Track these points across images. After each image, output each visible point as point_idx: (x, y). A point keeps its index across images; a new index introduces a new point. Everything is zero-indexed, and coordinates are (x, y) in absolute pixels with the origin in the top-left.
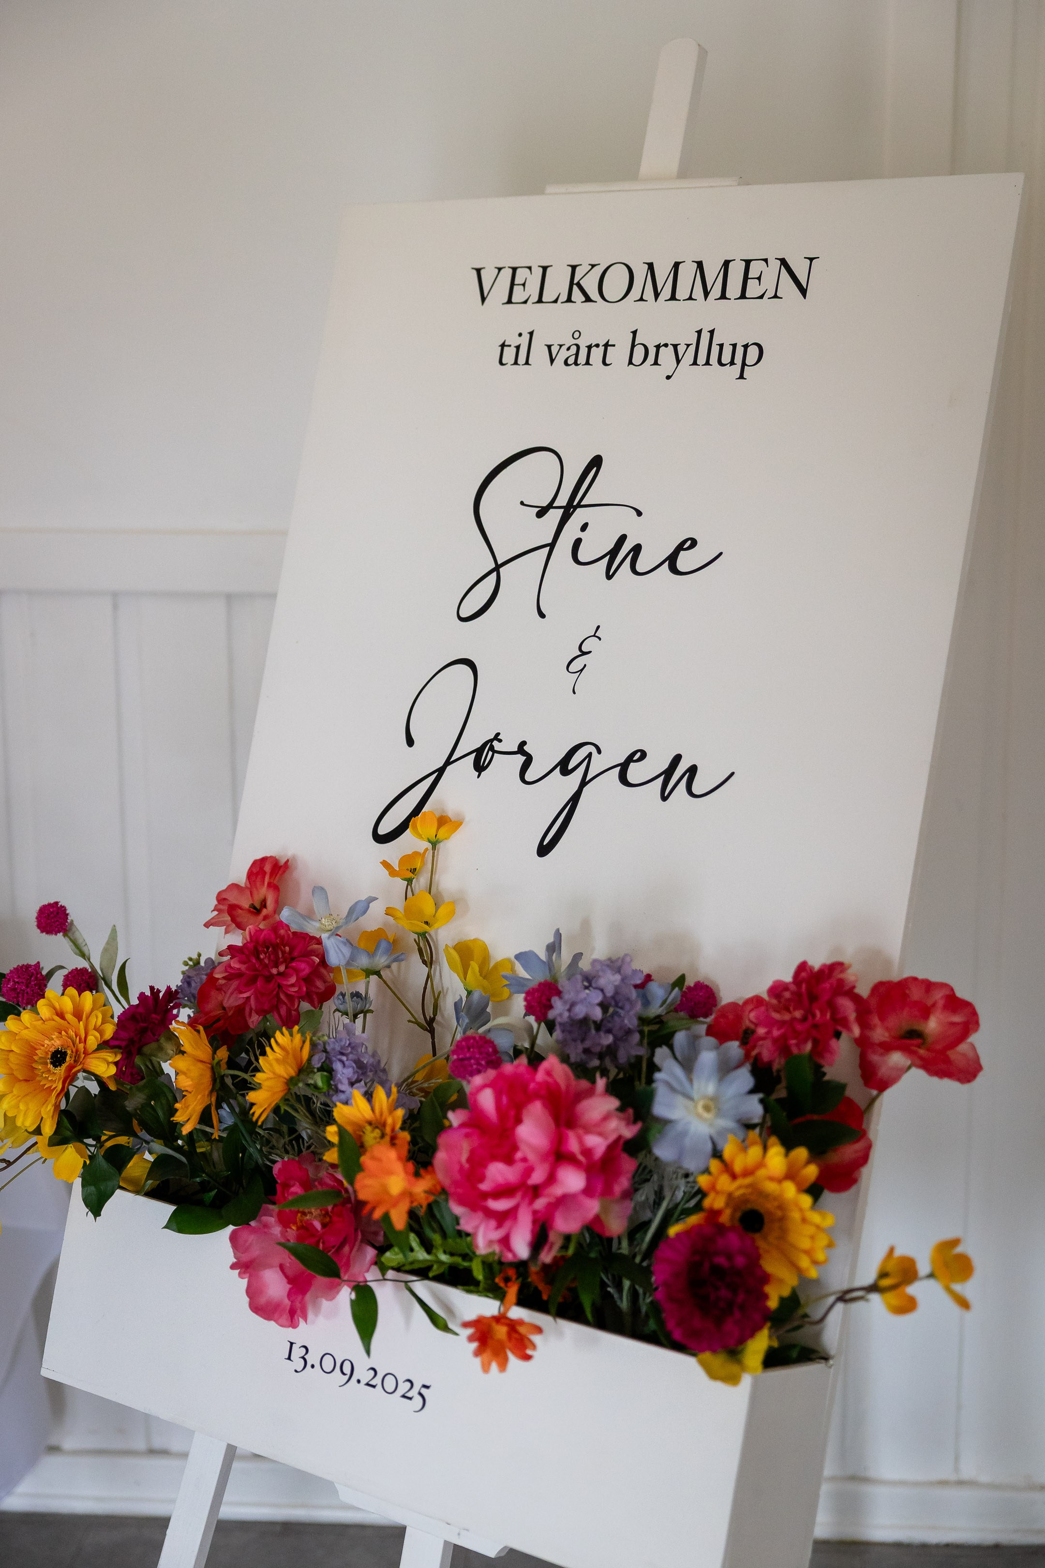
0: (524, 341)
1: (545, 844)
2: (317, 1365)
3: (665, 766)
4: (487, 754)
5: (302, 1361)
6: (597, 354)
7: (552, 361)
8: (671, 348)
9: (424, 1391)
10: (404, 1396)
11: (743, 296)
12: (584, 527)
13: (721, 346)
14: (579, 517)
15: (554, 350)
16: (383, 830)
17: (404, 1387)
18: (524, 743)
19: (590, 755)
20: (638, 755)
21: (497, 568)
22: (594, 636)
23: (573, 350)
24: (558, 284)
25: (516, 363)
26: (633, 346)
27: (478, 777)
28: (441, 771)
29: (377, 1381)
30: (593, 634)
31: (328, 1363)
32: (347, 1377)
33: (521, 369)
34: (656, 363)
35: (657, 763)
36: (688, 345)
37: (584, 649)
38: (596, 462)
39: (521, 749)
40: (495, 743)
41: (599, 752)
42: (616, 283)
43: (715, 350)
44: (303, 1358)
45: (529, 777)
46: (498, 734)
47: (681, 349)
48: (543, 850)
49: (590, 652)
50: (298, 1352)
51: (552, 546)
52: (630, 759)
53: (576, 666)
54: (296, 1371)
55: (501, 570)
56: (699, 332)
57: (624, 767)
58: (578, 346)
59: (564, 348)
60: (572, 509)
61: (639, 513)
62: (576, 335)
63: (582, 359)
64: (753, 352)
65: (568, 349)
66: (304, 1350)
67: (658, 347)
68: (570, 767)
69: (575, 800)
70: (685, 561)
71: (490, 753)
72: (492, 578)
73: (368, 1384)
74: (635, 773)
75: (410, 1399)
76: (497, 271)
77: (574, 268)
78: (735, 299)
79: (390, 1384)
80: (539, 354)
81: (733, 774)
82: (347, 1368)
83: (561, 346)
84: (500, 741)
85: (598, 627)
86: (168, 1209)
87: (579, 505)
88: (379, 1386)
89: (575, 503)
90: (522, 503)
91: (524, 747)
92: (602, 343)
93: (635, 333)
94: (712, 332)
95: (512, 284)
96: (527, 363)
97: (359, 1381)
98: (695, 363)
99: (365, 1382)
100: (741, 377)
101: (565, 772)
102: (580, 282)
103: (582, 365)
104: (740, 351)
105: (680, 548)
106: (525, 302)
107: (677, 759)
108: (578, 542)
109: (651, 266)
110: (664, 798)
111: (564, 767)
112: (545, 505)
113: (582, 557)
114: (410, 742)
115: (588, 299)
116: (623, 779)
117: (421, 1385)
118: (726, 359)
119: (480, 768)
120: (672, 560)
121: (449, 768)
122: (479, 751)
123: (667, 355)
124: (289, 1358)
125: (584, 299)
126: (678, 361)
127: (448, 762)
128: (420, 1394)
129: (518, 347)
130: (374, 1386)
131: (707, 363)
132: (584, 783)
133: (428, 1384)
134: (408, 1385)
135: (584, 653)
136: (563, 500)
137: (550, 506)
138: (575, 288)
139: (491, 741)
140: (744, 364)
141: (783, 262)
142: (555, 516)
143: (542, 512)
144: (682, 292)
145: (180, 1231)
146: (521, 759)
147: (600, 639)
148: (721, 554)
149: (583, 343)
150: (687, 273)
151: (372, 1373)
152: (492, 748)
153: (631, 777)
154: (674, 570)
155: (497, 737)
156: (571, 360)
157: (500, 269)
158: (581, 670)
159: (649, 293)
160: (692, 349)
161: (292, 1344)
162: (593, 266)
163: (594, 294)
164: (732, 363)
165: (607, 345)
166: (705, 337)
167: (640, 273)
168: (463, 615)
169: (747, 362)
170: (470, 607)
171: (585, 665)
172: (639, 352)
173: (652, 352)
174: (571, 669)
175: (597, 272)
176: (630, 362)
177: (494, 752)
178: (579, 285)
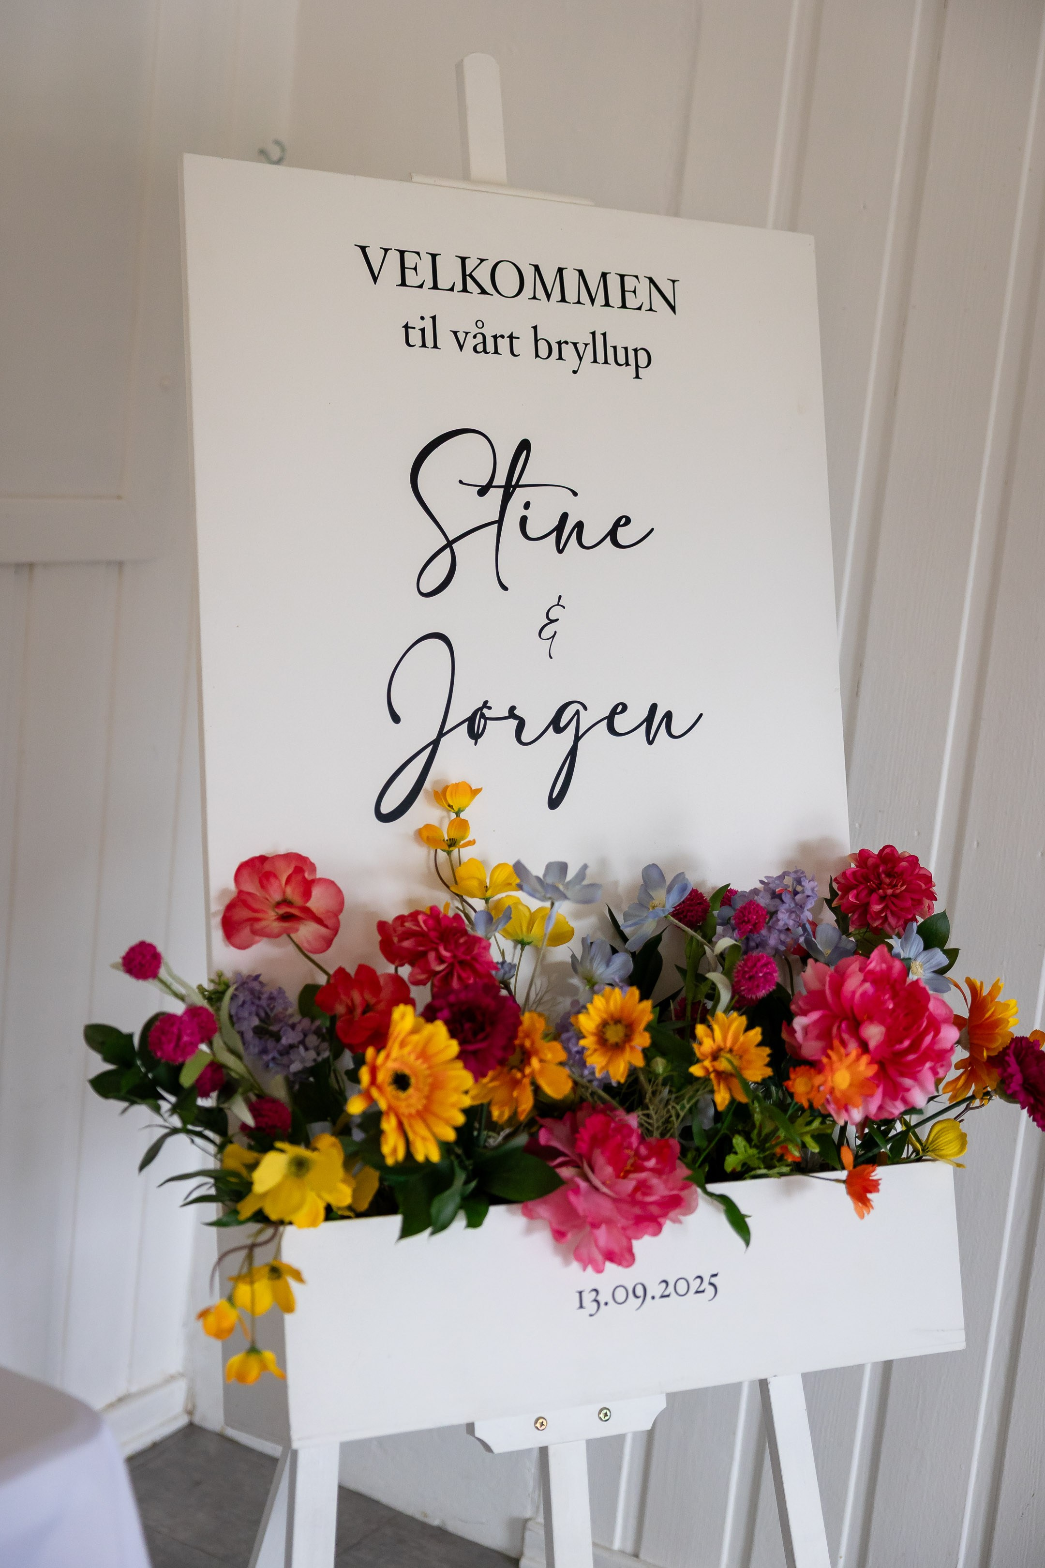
0: (428, 324)
1: (554, 797)
2: (611, 1301)
3: (645, 714)
4: (479, 723)
5: (595, 1304)
6: (503, 344)
7: (461, 347)
8: (571, 345)
9: (713, 1280)
10: (697, 1292)
11: (624, 306)
12: (527, 506)
13: (615, 348)
14: (519, 496)
15: (461, 337)
16: (386, 809)
17: (695, 1284)
18: (513, 708)
19: (577, 713)
20: (620, 708)
21: (450, 544)
22: (558, 605)
23: (480, 338)
24: (450, 273)
25: (424, 345)
26: (536, 341)
27: (476, 744)
28: (435, 743)
29: (671, 1289)
30: (557, 604)
31: (620, 1295)
32: (641, 1300)
33: (429, 352)
34: (560, 358)
35: (637, 714)
36: (586, 345)
37: (552, 617)
38: (525, 446)
39: (512, 713)
40: (485, 711)
41: (585, 708)
42: (507, 280)
43: (610, 352)
44: (595, 1300)
45: (525, 738)
46: (486, 702)
47: (581, 348)
48: (554, 803)
49: (557, 620)
50: (588, 1297)
51: (500, 522)
52: (614, 712)
53: (548, 633)
54: (591, 1315)
55: (455, 546)
56: (593, 334)
57: (610, 720)
58: (484, 336)
59: (470, 336)
60: (511, 489)
61: (575, 494)
62: (480, 324)
63: (490, 347)
64: (642, 355)
65: (475, 337)
66: (594, 1293)
67: (559, 343)
68: (562, 725)
69: (573, 753)
70: (624, 535)
71: (482, 721)
72: (447, 554)
73: (662, 1297)
74: (620, 723)
75: (703, 1291)
76: (383, 251)
77: (463, 260)
78: (618, 308)
79: (682, 1287)
80: (446, 339)
81: (701, 715)
82: (640, 1291)
83: (467, 333)
84: (490, 708)
85: (560, 597)
87: (517, 485)
88: (673, 1294)
89: (513, 483)
90: (461, 482)
91: (515, 712)
92: (507, 335)
93: (535, 328)
94: (604, 335)
96: (435, 346)
97: (653, 1297)
98: (595, 361)
99: (660, 1295)
100: (637, 377)
101: (559, 730)
102: (472, 274)
103: (492, 354)
104: (631, 354)
105: (617, 525)
107: (654, 708)
108: (524, 520)
109: (537, 268)
110: (651, 742)
111: (556, 724)
112: (484, 484)
113: (530, 533)
114: (396, 719)
115: (483, 292)
116: (611, 730)
117: (709, 1276)
118: (622, 360)
119: (475, 735)
120: (612, 534)
121: (443, 740)
122: (471, 720)
123: (568, 350)
124: (581, 1307)
125: (480, 291)
126: (581, 359)
127: (441, 734)
128: (711, 1284)
129: (423, 330)
130: (668, 1296)
131: (606, 362)
132: (577, 738)
133: (715, 1273)
134: (699, 1280)
135: (552, 621)
136: (501, 480)
137: (490, 485)
138: (468, 279)
139: (481, 709)
140: (637, 366)
141: (651, 280)
142: (496, 495)
143: (483, 491)
144: (571, 296)
146: (514, 723)
147: (564, 607)
148: (652, 530)
149: (489, 333)
150: (571, 279)
151: (664, 1285)
152: (483, 716)
153: (618, 728)
154: (615, 543)
155: (485, 705)
156: (480, 348)
157: (386, 250)
158: (553, 637)
159: (540, 293)
160: (590, 347)
161: (580, 1293)
162: (482, 260)
163: (489, 287)
164: (627, 364)
165: (511, 337)
166: (599, 340)
167: (529, 274)
168: (425, 590)
169: (640, 364)
170: (430, 582)
171: (556, 632)
172: (543, 347)
173: (555, 348)
174: (543, 635)
175: (487, 267)
176: (537, 356)
177: (486, 719)
178: (471, 276)
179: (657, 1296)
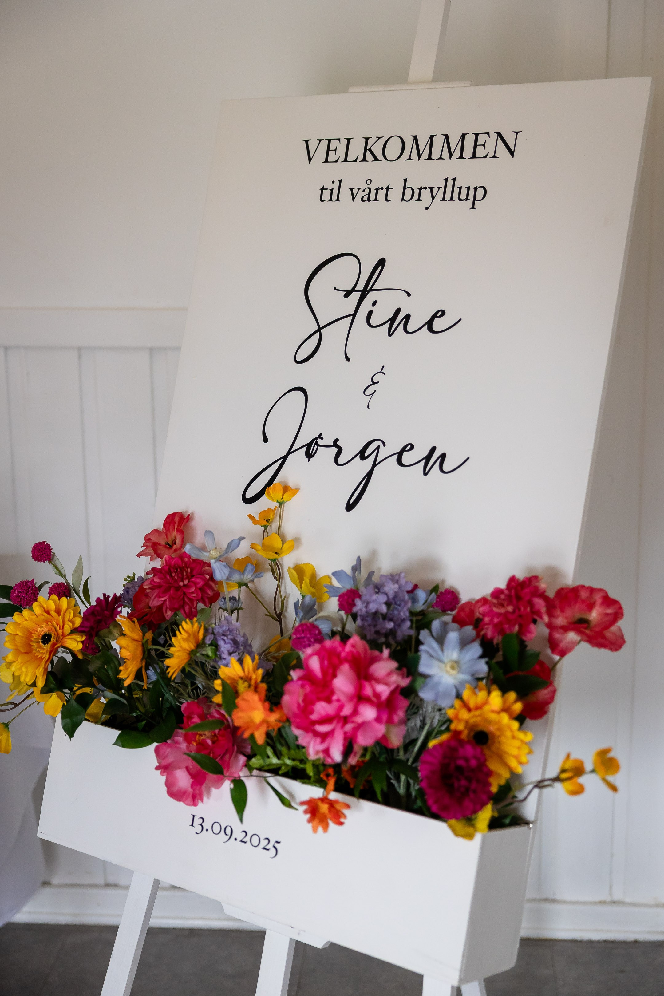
0: (336, 186)
1: (350, 503)
2: (210, 829)
3: (426, 453)
4: (314, 447)
5: (200, 827)
6: (382, 194)
7: (354, 198)
8: (428, 190)
9: (276, 845)
10: (264, 848)
11: (474, 156)
12: (374, 304)
13: (460, 188)
14: (371, 297)
15: (355, 191)
16: (249, 495)
17: (264, 843)
18: (337, 440)
19: (378, 447)
20: (409, 447)
21: (320, 330)
22: (381, 372)
23: (367, 191)
24: (357, 150)
25: (331, 200)
26: (405, 188)
27: (309, 461)
28: (285, 458)
29: (247, 839)
30: (380, 371)
31: (216, 828)
32: (228, 837)
33: (334, 203)
34: (419, 199)
35: (420, 452)
36: (439, 188)
37: (375, 380)
38: (382, 262)
39: (335, 444)
40: (319, 440)
41: (384, 445)
42: (393, 149)
43: (456, 191)
44: (201, 825)
45: (340, 461)
46: (321, 434)
47: (435, 191)
48: (350, 507)
49: (378, 382)
50: (197, 821)
51: (354, 315)
52: (404, 450)
53: (369, 391)
54: (197, 833)
55: (322, 331)
56: (446, 180)
57: (400, 455)
58: (370, 189)
59: (361, 190)
60: (366, 292)
61: (409, 295)
62: (369, 182)
63: (372, 197)
64: (480, 192)
65: (364, 191)
66: (201, 820)
67: (420, 189)
68: (366, 455)
69: (369, 475)
70: (438, 325)
71: (316, 446)
72: (317, 336)
73: (241, 841)
74: (407, 458)
75: (268, 850)
76: (318, 141)
77: (367, 139)
78: (469, 158)
79: (255, 840)
80: (345, 194)
81: (468, 458)
82: (228, 831)
83: (359, 189)
84: (322, 439)
85: (383, 367)
86: (115, 733)
87: (371, 290)
88: (249, 842)
89: (368, 289)
90: (335, 289)
91: (337, 443)
92: (385, 187)
93: (405, 180)
94: (454, 180)
95: (328, 150)
96: (338, 200)
97: (236, 839)
98: (444, 199)
99: (240, 839)
100: (473, 208)
101: (363, 458)
102: (371, 148)
103: (373, 201)
104: (472, 191)
105: (435, 316)
106: (336, 161)
107: (433, 449)
108: (370, 313)
109: (415, 138)
110: (425, 474)
111: (362, 455)
112: (349, 290)
113: (373, 323)
114: (265, 440)
115: (376, 159)
116: (399, 462)
117: (274, 841)
118: (463, 196)
119: (309, 455)
120: (430, 324)
121: (290, 456)
122: (309, 445)
123: (426, 194)
124: (192, 825)
125: (373, 159)
126: (433, 198)
127: (289, 452)
128: (274, 847)
129: (332, 190)
130: (245, 842)
131: (451, 199)
132: (375, 465)
133: (278, 841)
134: (267, 841)
135: (375, 383)
136: (360, 287)
137: (353, 290)
138: (368, 152)
139: (316, 439)
140: (475, 200)
141: (499, 135)
142: (356, 296)
143: (348, 294)
144: (436, 154)
145: (123, 746)
146: (335, 450)
147: (384, 374)
148: (460, 320)
149: (373, 187)
150: (439, 142)
151: (244, 834)
152: (317, 443)
153: (404, 461)
154: (431, 330)
155: (320, 436)
156: (366, 198)
157: (320, 141)
158: (373, 394)
159: (415, 155)
160: (442, 190)
161: (194, 816)
162: (379, 138)
163: (379, 156)
164: (467, 199)
165: (388, 188)
166: (450, 183)
167: (409, 142)
168: (298, 359)
169: (477, 198)
170: (303, 354)
171: (375, 391)
172: (408, 192)
173: (417, 192)
174: (366, 393)
175: (382, 142)
176: (403, 199)
177: (318, 445)
178: (370, 150)
179: (239, 839)
